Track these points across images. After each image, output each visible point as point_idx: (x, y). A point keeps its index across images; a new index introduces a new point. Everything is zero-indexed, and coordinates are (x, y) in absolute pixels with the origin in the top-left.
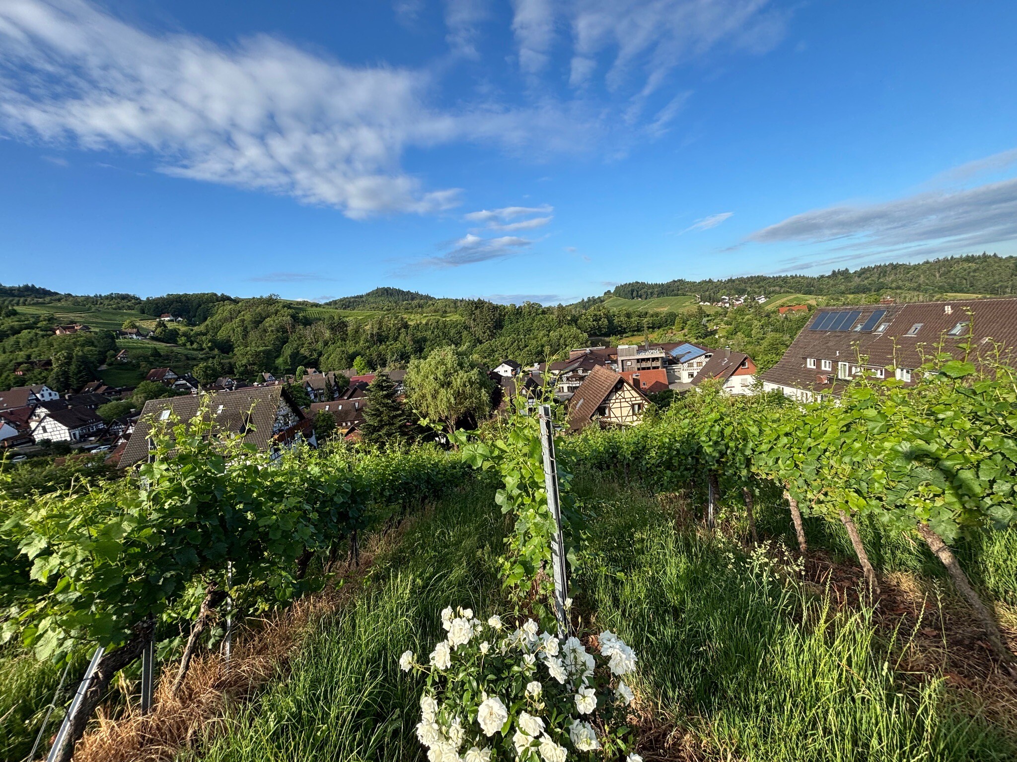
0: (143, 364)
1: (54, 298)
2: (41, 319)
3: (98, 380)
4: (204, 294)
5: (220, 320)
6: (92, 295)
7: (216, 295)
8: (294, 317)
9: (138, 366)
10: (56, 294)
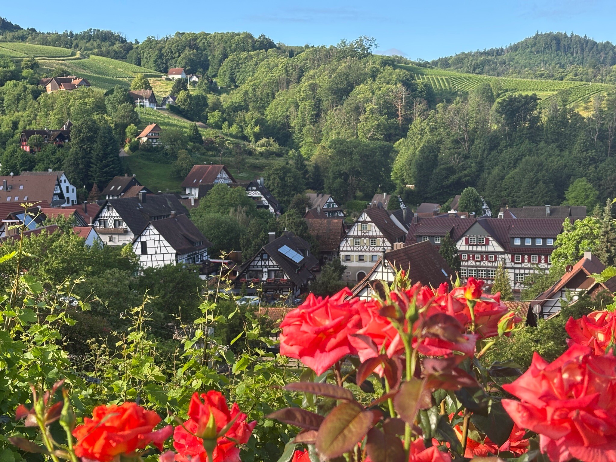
0: (182, 153)
1: (17, 34)
2: (23, 64)
3: (130, 175)
4: (233, 35)
5: (269, 84)
6: (61, 33)
7: (251, 37)
8: (408, 84)
9: (175, 156)
10: (18, 28)
